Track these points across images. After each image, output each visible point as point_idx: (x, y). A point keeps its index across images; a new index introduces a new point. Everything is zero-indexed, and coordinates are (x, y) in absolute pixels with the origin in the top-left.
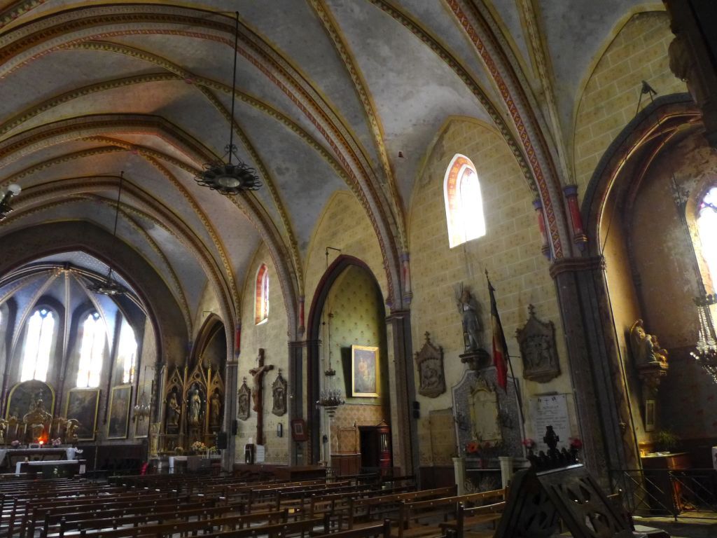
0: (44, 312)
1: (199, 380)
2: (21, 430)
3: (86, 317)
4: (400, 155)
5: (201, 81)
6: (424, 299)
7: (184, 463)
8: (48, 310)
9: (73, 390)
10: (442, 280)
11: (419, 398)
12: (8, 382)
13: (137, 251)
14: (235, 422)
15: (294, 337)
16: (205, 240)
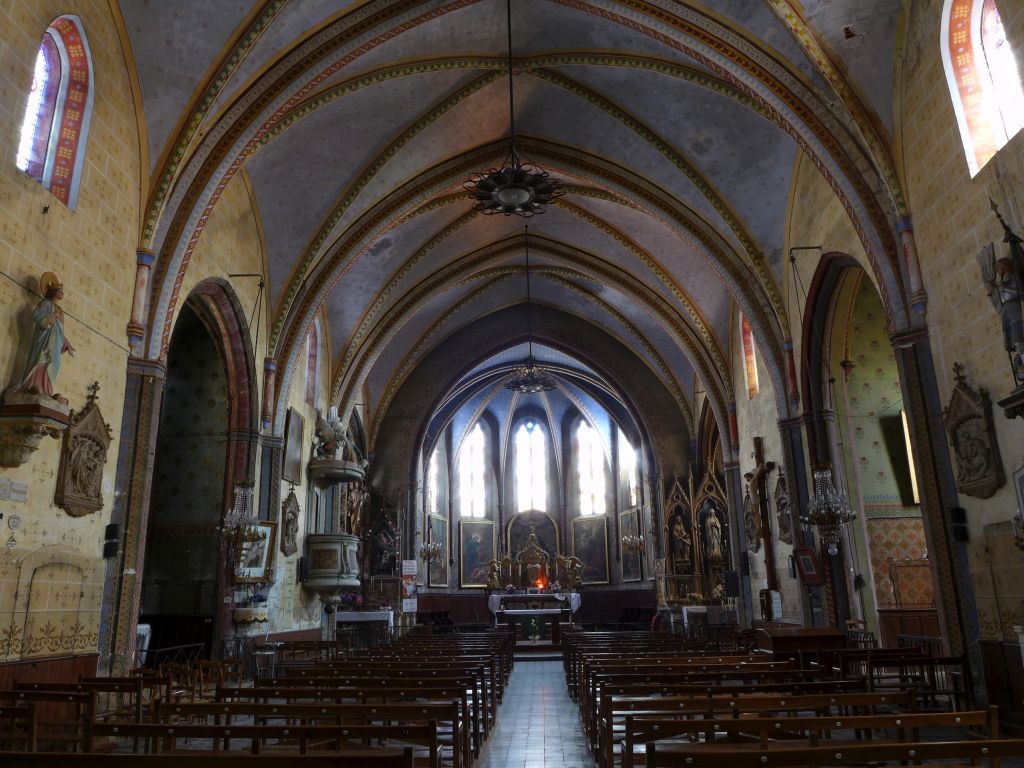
0: (530, 425)
1: (713, 494)
2: (515, 571)
3: (578, 425)
4: (849, 34)
5: (530, 63)
6: (946, 299)
7: (704, 616)
8: (534, 422)
9: (576, 519)
10: (968, 249)
11: (965, 501)
12: (504, 515)
13: (599, 326)
14: (746, 554)
15: (785, 411)
16: (657, 287)
